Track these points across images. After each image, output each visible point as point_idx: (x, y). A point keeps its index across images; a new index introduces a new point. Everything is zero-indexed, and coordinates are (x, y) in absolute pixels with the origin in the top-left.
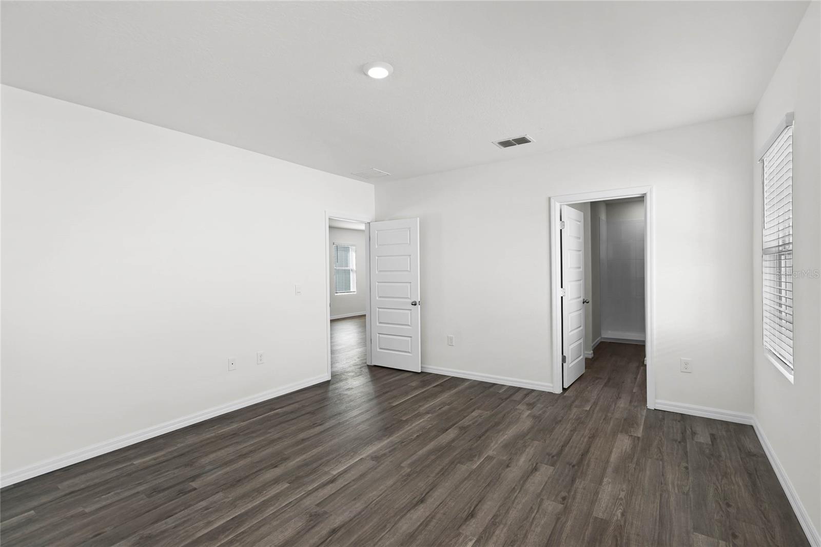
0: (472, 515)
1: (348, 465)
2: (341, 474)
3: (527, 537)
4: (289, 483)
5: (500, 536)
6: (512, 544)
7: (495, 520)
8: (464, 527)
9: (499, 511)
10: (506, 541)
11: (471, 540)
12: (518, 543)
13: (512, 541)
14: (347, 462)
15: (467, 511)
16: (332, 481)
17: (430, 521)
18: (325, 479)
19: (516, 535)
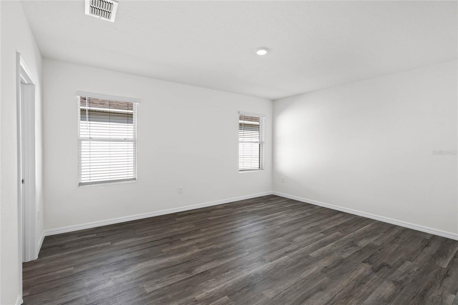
1: (279, 259)
2: (283, 255)
4: (309, 256)
14: (280, 261)
16: (287, 253)
18: (291, 254)
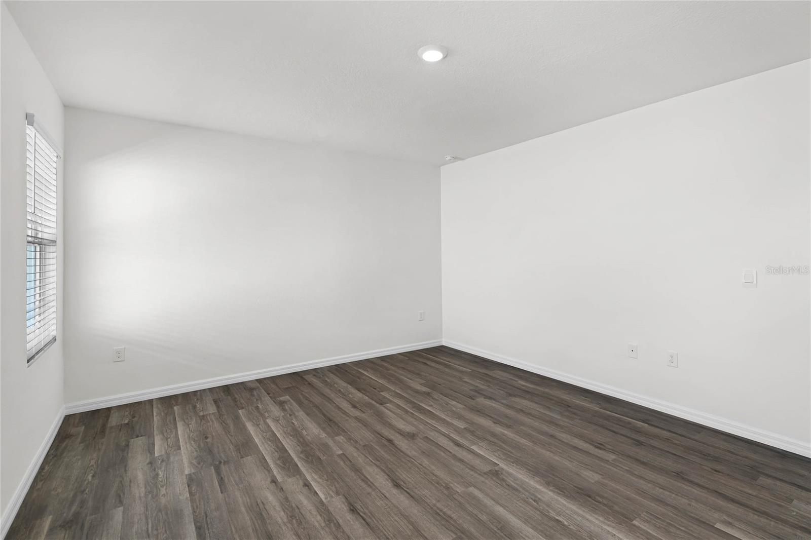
0: (353, 510)
3: (294, 534)
5: (313, 517)
6: (299, 520)
7: (335, 524)
8: (344, 500)
9: (343, 532)
10: (305, 519)
11: (326, 498)
12: (296, 525)
13: (301, 523)
15: (362, 510)
17: (366, 483)
19: (304, 529)
